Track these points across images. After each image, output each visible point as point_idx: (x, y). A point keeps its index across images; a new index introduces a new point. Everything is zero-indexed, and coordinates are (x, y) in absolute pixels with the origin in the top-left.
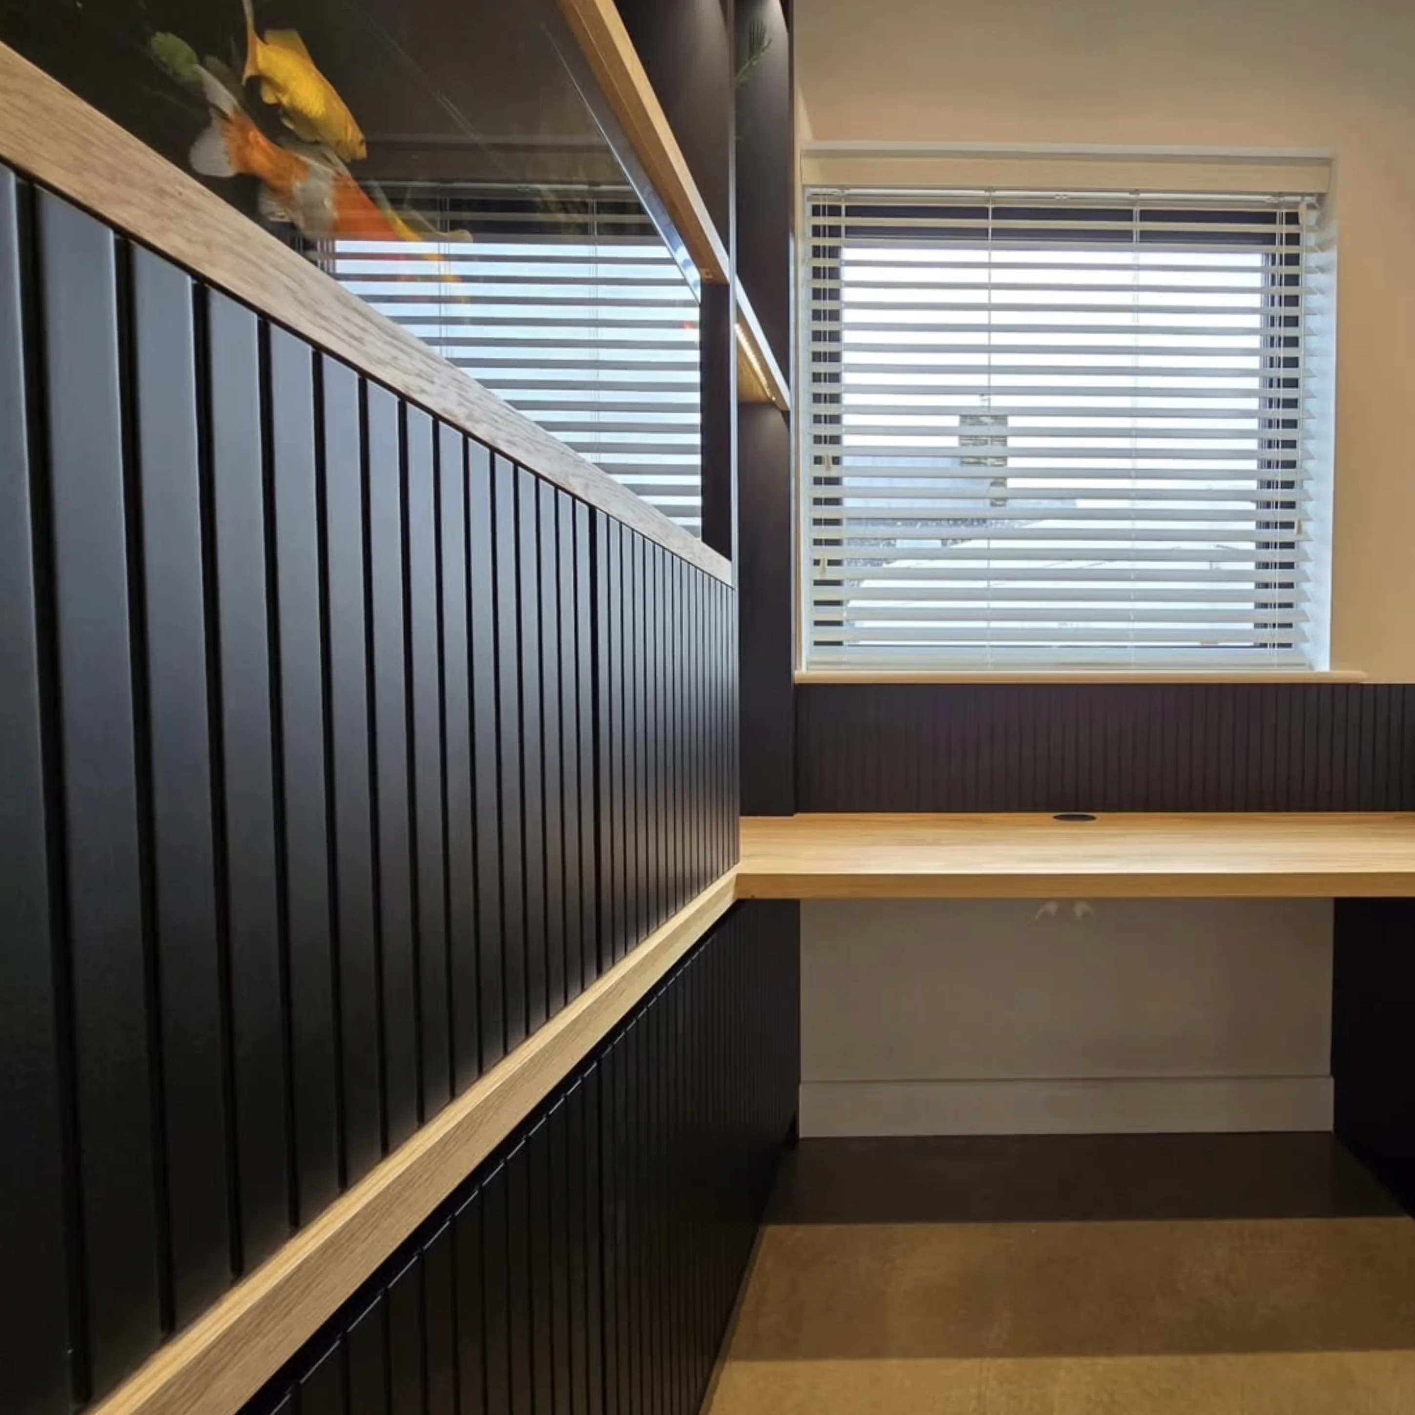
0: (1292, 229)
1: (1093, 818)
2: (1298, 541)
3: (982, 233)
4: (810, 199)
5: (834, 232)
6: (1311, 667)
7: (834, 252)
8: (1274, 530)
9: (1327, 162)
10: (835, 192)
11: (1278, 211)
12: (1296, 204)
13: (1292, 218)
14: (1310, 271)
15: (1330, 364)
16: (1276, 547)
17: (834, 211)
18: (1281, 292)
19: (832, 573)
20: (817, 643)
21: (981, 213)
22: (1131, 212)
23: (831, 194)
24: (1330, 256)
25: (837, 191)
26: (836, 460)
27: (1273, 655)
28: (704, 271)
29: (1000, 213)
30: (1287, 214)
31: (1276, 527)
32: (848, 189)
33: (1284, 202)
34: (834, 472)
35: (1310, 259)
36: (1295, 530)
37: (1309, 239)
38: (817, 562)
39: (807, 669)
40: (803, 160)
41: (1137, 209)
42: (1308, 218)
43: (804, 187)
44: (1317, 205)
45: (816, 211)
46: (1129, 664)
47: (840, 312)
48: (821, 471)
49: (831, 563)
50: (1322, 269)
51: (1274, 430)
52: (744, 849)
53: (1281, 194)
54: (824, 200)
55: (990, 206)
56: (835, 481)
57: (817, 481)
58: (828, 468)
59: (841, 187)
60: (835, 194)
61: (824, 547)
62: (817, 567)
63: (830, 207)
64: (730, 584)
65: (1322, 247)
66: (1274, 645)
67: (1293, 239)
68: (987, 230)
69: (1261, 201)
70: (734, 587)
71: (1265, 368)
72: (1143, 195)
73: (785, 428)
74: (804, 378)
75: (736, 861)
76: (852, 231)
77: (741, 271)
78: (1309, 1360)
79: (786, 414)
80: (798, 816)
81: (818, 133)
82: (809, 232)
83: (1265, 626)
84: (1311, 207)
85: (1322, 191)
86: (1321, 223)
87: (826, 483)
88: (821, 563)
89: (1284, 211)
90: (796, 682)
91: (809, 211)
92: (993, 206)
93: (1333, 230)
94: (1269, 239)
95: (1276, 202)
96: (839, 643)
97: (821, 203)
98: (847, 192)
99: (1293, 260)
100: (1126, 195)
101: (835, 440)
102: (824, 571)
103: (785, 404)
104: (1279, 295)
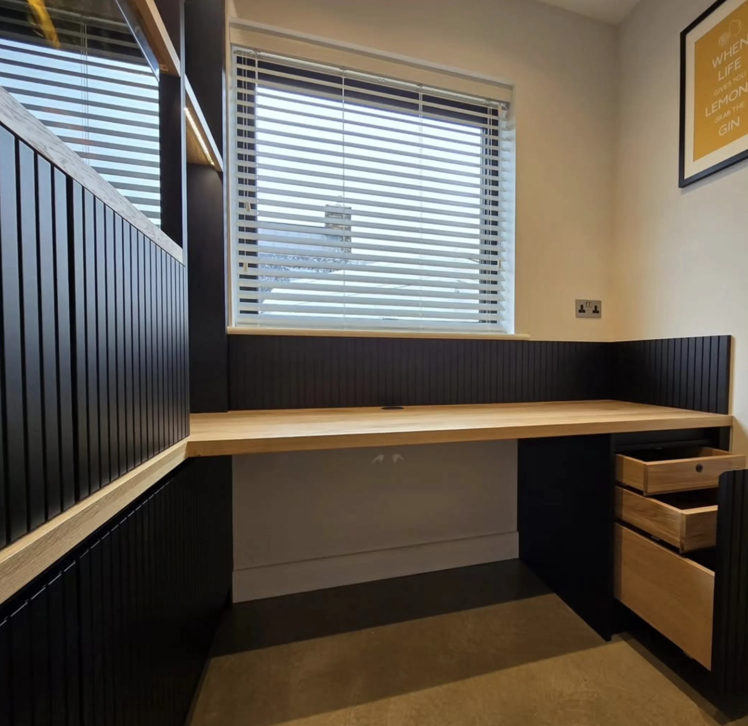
0: (495, 118)
1: (402, 408)
2: (500, 271)
3: (339, 91)
4: (235, 52)
5: (251, 74)
6: (506, 333)
7: (251, 86)
8: (488, 265)
9: (510, 87)
10: (251, 52)
11: (489, 107)
12: (496, 106)
13: (495, 112)
14: (503, 139)
15: (513, 186)
16: (489, 273)
17: (251, 63)
18: (490, 148)
19: (251, 272)
20: (242, 312)
21: (338, 80)
22: (418, 94)
23: (248, 53)
24: (513, 133)
25: (252, 52)
26: (253, 206)
27: (489, 326)
28: (163, 65)
29: (349, 82)
30: (493, 110)
31: (489, 264)
32: (259, 52)
33: (491, 104)
34: (251, 213)
35: (504, 134)
36: (498, 266)
37: (503, 124)
38: (241, 265)
39: (236, 326)
40: (231, 29)
41: (421, 94)
42: (502, 113)
43: (232, 44)
44: (506, 108)
45: (239, 60)
46: (420, 329)
47: (255, 120)
48: (244, 212)
49: (251, 265)
50: (509, 139)
51: (487, 216)
52: (192, 428)
53: (490, 100)
54: (244, 55)
55: (343, 77)
56: (253, 218)
57: (241, 217)
58: (248, 211)
59: (255, 50)
60: (251, 53)
61: (245, 256)
62: (241, 268)
63: (248, 60)
64: (181, 261)
65: (508, 128)
66: (489, 321)
67: (495, 123)
68: (341, 90)
69: (481, 102)
70: (184, 265)
71: (483, 185)
72: (424, 88)
73: (220, 183)
74: (232, 157)
75: (187, 434)
76: (262, 76)
77: (188, 72)
78: (513, 670)
79: (220, 174)
80: (230, 412)
81: (240, 13)
82: (235, 72)
83: (485, 312)
84: (503, 108)
85: (509, 101)
86: (508, 117)
87: (246, 219)
88: (244, 265)
89: (491, 108)
90: (229, 333)
91: (235, 60)
92: (345, 77)
93: (513, 121)
94: (484, 121)
95: (487, 103)
96: (256, 313)
97: (243, 56)
98: (258, 53)
99: (495, 133)
100: (415, 86)
101: (252, 194)
102: (246, 270)
103: (221, 170)
104: (489, 149)
